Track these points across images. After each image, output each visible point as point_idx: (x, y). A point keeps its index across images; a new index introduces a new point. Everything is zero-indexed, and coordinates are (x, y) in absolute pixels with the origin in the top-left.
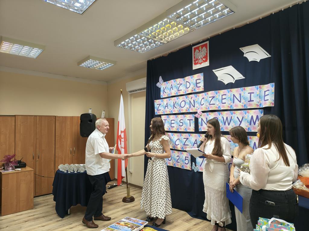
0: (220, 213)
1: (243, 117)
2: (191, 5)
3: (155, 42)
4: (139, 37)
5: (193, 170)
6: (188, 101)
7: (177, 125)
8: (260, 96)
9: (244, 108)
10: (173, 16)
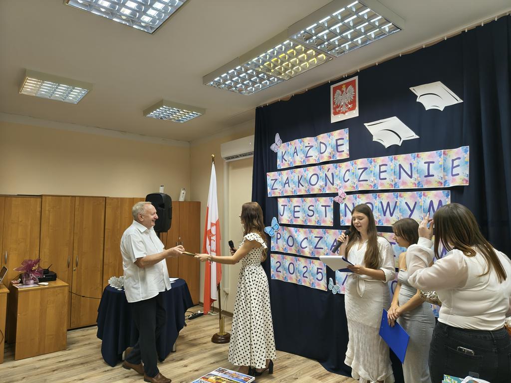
0: (376, 366)
1: (416, 203)
2: (329, 17)
3: (269, 77)
4: (243, 70)
5: (330, 292)
6: (322, 175)
7: (304, 215)
8: (444, 168)
9: (417, 188)
10: (299, 35)
